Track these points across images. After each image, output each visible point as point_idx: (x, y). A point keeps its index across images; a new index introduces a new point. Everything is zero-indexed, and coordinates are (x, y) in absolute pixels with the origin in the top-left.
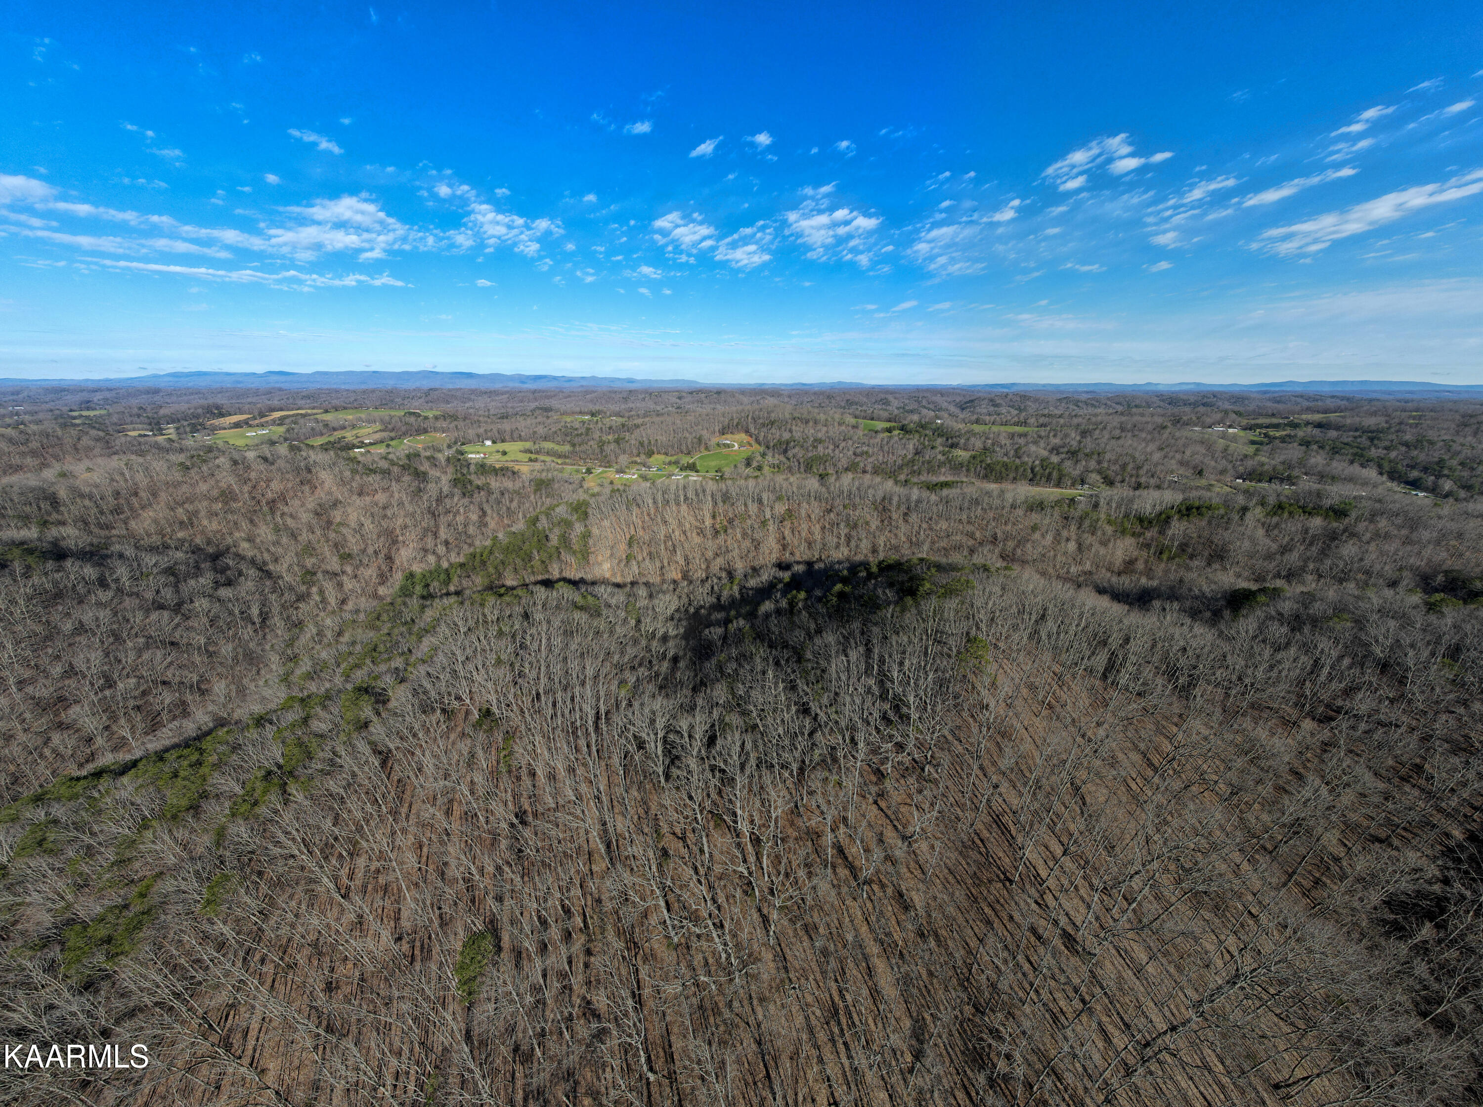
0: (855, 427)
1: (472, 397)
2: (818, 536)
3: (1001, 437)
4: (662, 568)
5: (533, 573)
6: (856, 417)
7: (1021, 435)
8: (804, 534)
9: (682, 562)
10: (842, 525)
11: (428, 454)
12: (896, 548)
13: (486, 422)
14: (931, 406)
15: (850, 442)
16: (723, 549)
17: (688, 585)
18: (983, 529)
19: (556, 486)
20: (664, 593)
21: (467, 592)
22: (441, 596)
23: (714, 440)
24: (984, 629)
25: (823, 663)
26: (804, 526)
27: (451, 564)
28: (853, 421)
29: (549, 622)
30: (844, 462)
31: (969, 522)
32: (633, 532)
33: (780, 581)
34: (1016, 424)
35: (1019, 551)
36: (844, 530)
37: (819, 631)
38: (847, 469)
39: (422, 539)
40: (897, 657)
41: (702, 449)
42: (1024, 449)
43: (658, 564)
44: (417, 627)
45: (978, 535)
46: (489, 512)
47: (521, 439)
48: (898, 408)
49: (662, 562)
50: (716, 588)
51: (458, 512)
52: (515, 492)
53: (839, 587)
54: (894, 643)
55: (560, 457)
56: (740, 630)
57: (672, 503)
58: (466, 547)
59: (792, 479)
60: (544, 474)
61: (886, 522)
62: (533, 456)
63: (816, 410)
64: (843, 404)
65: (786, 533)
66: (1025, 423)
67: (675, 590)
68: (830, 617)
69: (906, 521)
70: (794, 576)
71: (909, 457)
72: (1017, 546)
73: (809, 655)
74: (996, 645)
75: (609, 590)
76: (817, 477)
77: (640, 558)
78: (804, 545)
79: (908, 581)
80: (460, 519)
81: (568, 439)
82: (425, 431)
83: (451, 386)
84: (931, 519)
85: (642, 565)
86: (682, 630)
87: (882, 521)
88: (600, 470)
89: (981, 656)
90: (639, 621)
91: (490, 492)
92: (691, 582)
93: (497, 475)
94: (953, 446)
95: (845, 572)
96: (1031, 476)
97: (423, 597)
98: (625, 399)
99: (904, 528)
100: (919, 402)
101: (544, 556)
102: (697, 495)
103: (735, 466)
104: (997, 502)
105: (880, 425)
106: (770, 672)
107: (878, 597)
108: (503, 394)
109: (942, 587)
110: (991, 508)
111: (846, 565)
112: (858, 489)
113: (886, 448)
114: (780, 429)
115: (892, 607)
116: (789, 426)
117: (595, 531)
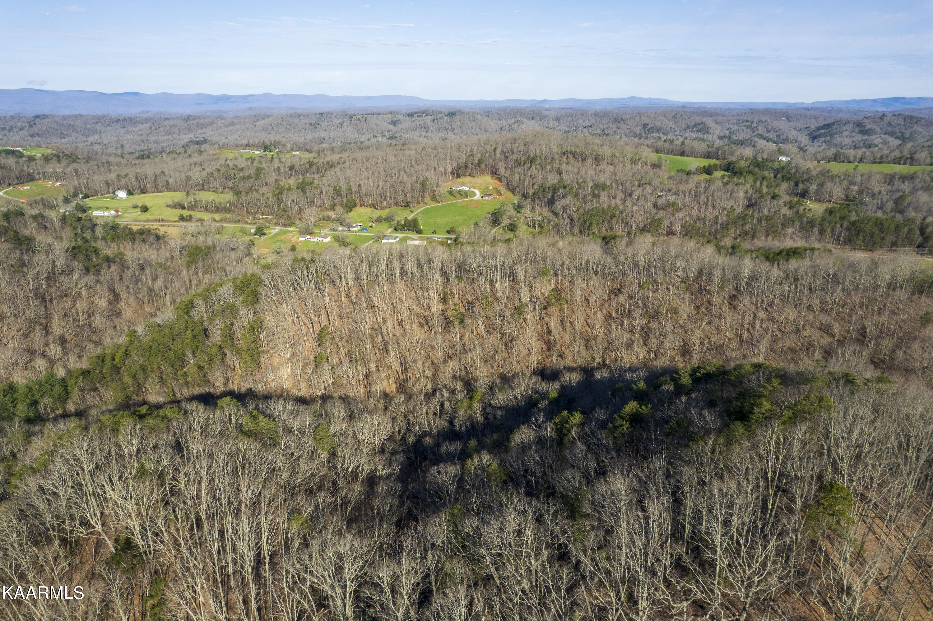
0: (656, 166)
1: (98, 127)
2: (600, 330)
3: (873, 181)
4: (368, 375)
5: (187, 383)
6: (657, 151)
7: (904, 178)
8: (578, 327)
9: (397, 367)
10: (637, 313)
11: (35, 211)
12: (719, 349)
13: (118, 164)
14: (771, 135)
15: (649, 189)
16: (459, 348)
17: (407, 401)
18: (843, 320)
19: (218, 256)
20: (371, 412)
21: (94, 412)
22: (55, 419)
23: (446, 186)
24: (845, 471)
25: (608, 520)
26: (579, 315)
27: (69, 372)
28: (653, 157)
29: (210, 456)
30: (639, 219)
31: (822, 310)
32: (325, 322)
33: (544, 396)
34: (897, 161)
35: (900, 355)
36: (639, 322)
37: (602, 473)
38: (644, 230)
39: (26, 336)
40: (720, 513)
41: (427, 198)
42: (909, 199)
43: (362, 370)
44: (20, 464)
45: (836, 329)
46: (123, 295)
47: (168, 187)
48: (721, 138)
49: (367, 366)
50: (447, 406)
51: (79, 295)
52: (160, 265)
53: (631, 406)
54: (716, 492)
55: (217, 210)
56: (483, 469)
57: (383, 279)
58: (90, 346)
59: (561, 244)
60: (201, 239)
61: (703, 309)
62: (186, 213)
63: (598, 141)
64: (638, 131)
65: (552, 324)
66: (911, 160)
67: (386, 408)
68: (618, 451)
69: (734, 308)
70: (564, 390)
71: (739, 211)
72: (897, 347)
73: (587, 508)
74: (863, 498)
75: (289, 407)
76: (599, 241)
77: (336, 360)
78: (579, 343)
79: (737, 399)
80: (81, 305)
81: (230, 183)
82: (31, 178)
83: (67, 113)
84: (771, 305)
85: (339, 371)
86: (397, 468)
87: (697, 308)
88: (276, 230)
89: (841, 513)
90: (333, 454)
91: (124, 267)
92: (410, 397)
93: (134, 241)
94: (804, 194)
95: (642, 384)
96: (920, 240)
97: (29, 421)
98: (314, 126)
99: (730, 318)
100: (753, 129)
101: (202, 359)
102: (419, 266)
103: (476, 224)
104: (866, 280)
105: (695, 163)
106: (529, 533)
107: (691, 422)
108: (142, 122)
109: (789, 408)
110: (857, 289)
111: (643, 373)
112: (661, 259)
113: (703, 198)
114: (543, 168)
115: (712, 437)
116: (556, 165)
117: (269, 320)
